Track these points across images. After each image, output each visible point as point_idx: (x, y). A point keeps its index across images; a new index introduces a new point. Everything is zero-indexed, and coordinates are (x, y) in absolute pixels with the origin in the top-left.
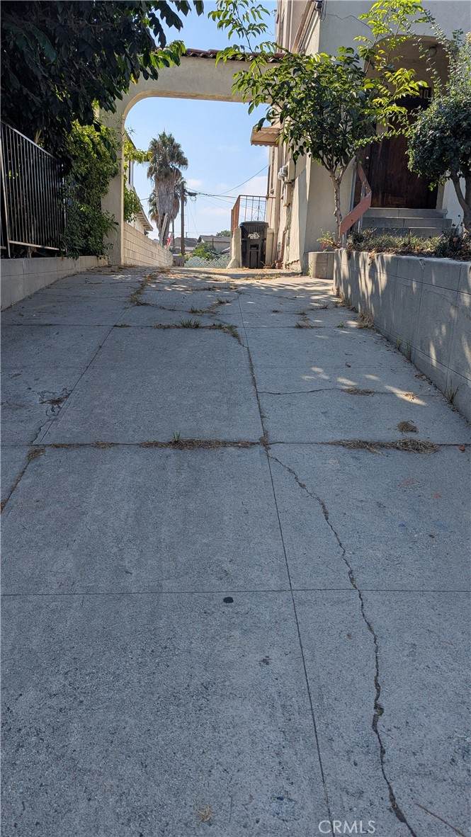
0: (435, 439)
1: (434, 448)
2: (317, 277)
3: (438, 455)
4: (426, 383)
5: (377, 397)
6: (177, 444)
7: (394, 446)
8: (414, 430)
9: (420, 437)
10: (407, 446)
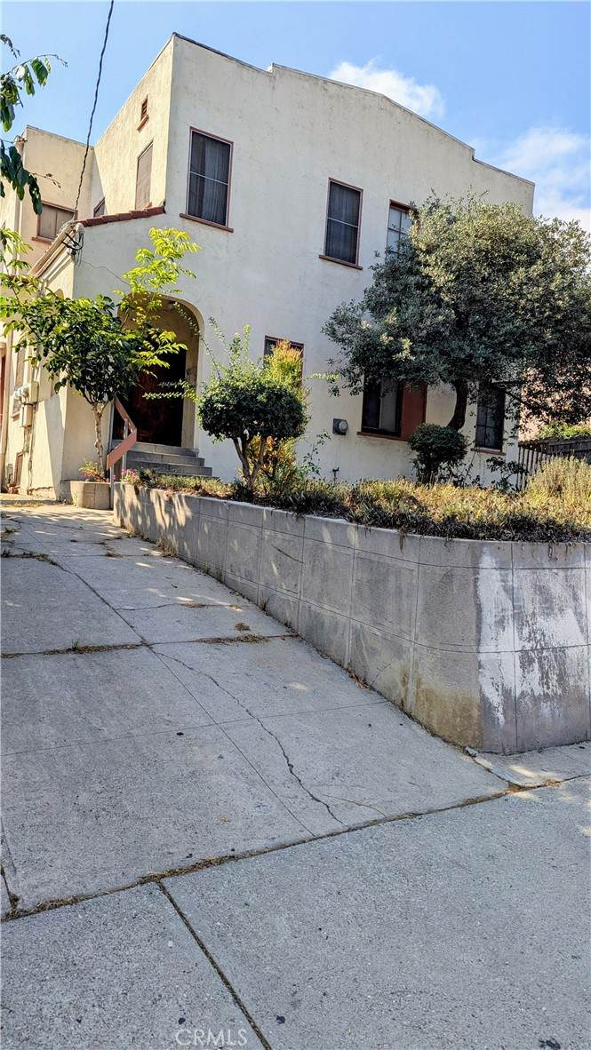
0: (264, 633)
1: (265, 639)
2: (84, 506)
3: (269, 643)
4: (240, 598)
5: (211, 609)
6: (75, 650)
7: (239, 639)
8: (247, 629)
9: (254, 632)
10: (246, 639)
